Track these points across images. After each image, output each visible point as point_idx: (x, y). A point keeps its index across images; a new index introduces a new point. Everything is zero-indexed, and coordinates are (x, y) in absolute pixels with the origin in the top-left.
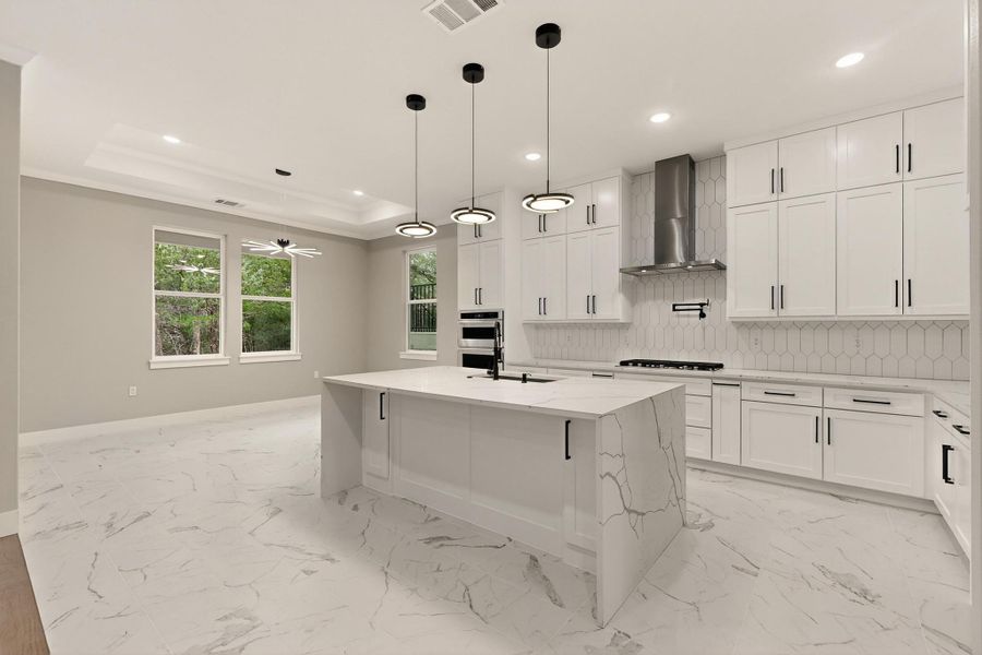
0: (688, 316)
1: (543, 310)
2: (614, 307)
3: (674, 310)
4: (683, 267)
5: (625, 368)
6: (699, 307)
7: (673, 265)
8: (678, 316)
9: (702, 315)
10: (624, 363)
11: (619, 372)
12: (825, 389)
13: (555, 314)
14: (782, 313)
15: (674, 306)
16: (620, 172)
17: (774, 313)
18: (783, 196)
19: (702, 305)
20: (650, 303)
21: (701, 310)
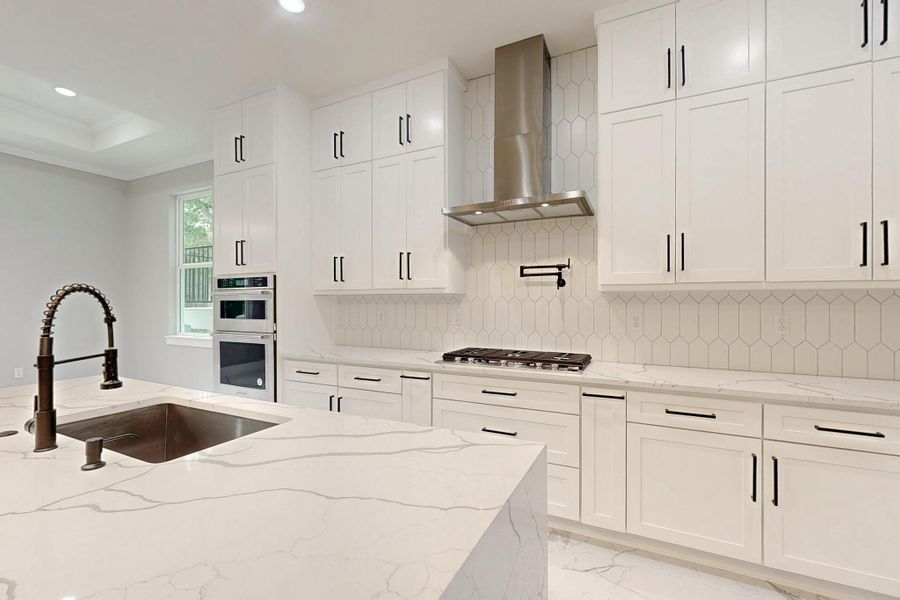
0: (542, 284)
1: (338, 274)
2: (437, 271)
3: (522, 275)
4: (534, 205)
5: (449, 366)
6: (556, 270)
7: (520, 202)
8: (528, 284)
9: (561, 283)
10: (449, 357)
11: (439, 372)
12: (766, 406)
13: (357, 281)
14: (682, 277)
15: (522, 268)
16: (444, 64)
17: (670, 278)
18: (683, 91)
19: (560, 267)
20: (489, 265)
21: (559, 275)
